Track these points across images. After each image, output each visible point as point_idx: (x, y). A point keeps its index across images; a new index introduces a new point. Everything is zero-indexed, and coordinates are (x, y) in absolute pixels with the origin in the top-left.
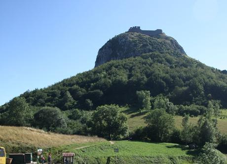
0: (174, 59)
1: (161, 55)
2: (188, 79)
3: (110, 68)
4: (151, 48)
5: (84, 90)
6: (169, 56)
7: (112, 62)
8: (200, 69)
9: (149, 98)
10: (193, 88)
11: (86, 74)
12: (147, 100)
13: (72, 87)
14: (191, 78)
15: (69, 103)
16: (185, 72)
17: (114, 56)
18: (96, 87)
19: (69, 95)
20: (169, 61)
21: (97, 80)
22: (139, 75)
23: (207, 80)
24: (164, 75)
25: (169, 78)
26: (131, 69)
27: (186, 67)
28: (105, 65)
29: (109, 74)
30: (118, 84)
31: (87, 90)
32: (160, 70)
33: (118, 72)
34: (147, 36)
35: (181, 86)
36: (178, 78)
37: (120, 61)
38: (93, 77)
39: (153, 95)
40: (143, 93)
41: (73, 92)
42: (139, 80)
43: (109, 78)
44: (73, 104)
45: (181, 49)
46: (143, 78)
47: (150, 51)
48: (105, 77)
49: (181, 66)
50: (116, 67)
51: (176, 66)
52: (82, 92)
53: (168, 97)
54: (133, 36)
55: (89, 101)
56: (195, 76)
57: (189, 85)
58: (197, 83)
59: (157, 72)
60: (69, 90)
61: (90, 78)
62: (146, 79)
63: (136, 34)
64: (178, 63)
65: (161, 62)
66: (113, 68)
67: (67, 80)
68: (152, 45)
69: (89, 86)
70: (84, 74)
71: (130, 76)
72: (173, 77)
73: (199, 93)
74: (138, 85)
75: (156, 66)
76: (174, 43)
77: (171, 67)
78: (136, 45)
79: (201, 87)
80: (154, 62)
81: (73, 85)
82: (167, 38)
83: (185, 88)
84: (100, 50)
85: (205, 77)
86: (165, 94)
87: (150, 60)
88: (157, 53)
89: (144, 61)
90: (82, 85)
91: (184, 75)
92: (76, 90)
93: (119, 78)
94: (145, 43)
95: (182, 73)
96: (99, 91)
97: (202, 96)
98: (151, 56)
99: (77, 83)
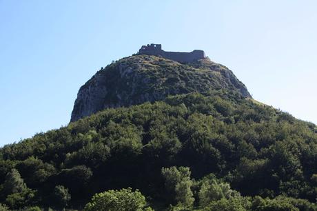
0: (232, 106)
1: (205, 98)
2: (265, 143)
3: (105, 121)
4: (183, 85)
5: (50, 166)
6: (220, 101)
7: (107, 112)
8: (286, 126)
9: (189, 183)
10: (278, 161)
11: (56, 136)
12: (185, 187)
13: (24, 162)
14: (272, 143)
15: (16, 196)
16: (258, 130)
17: (111, 101)
18: (76, 161)
19: (17, 176)
20: (221, 110)
21: (78, 146)
22: (164, 134)
23: (305, 147)
24: (216, 136)
25: (227, 140)
26: (147, 126)
27: (257, 120)
28: (94, 117)
29: (104, 135)
30: (123, 153)
31: (58, 167)
32: (206, 126)
33: (122, 130)
34: (176, 63)
35: (252, 157)
36: (244, 142)
37: (124, 109)
38: (70, 139)
39: (196, 176)
40: (175, 171)
41: (26, 172)
42: (166, 147)
43: (105, 143)
44: (26, 196)
45: (241, 87)
46: (173, 143)
47: (182, 91)
48: (95, 140)
49: (248, 118)
50: (118, 121)
51: (237, 120)
52: (47, 170)
53: (227, 181)
54: (147, 63)
55: (62, 190)
56: (281, 138)
57: (268, 155)
58: (286, 152)
59: (201, 131)
60: (18, 167)
61: (63, 141)
62: (179, 144)
63: (154, 58)
64: (241, 113)
65: (206, 112)
66: (112, 123)
67: (12, 146)
68: (186, 80)
69: (62, 158)
70: (49, 134)
71: (146, 139)
72: (234, 140)
73: (291, 172)
74: (163, 156)
75: (197, 120)
76: (227, 75)
77: (228, 122)
78: (154, 80)
79: (294, 160)
80: (193, 112)
81: (27, 156)
82: (214, 67)
83: (261, 162)
84: (82, 88)
85: (300, 140)
86: (221, 175)
87: (183, 109)
88: (196, 95)
89: (172, 109)
90: (47, 156)
91: (257, 136)
92: (33, 167)
93: (124, 141)
94: (173, 76)
95: (252, 132)
96: (83, 168)
97: (298, 177)
98: (185, 100)
99: (36, 153)
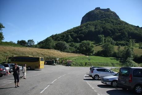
0: (115, 21)
1: (109, 19)
2: (121, 30)
3: (87, 25)
4: (105, 17)
5: (76, 34)
6: (112, 20)
7: (88, 22)
8: (126, 26)
9: (104, 38)
10: (123, 34)
11: (77, 28)
12: (102, 39)
13: (71, 33)
14: (122, 30)
15: (70, 40)
16: (120, 27)
17: (89, 20)
18: (81, 33)
19: (70, 36)
20: (112, 22)
21: (81, 30)
22: (99, 28)
23: (129, 30)
24: (110, 28)
25: (112, 29)
26: (96, 26)
27: (120, 24)
28: (85, 24)
29: (87, 28)
30: (90, 32)
31: (77, 35)
32: (109, 26)
33: (90, 27)
34: (103, 11)
35: (117, 33)
36: (116, 30)
37: (91, 22)
38: (80, 29)
39: (105, 37)
40: (101, 36)
41: (71, 35)
42: (99, 30)
43: (87, 29)
44: (72, 40)
45: (118, 17)
46: (101, 29)
47: (104, 18)
48: (85, 29)
49: (118, 24)
50: (90, 25)
51: (115, 24)
52: (75, 35)
53: (112, 38)
54: (97, 11)
55: (78, 39)
56: (124, 29)
57: (121, 32)
58: (125, 32)
59: (107, 27)
60: (70, 34)
61: (78, 29)
62: (102, 30)
63: (98, 10)
64: (116, 23)
65: (109, 23)
66: (88, 25)
67: (69, 30)
68: (105, 15)
69: (78, 33)
70: (76, 27)
71: (95, 29)
72: (114, 29)
73: (125, 36)
74: (99, 32)
75: (107, 24)
76: (115, 14)
77: (113, 25)
78: (98, 15)
79: (126, 33)
80: (106, 22)
81: (72, 32)
82: (112, 12)
83: (119, 34)
84: (83, 17)
85: (128, 29)
86: (111, 36)
87: (104, 22)
88: (107, 19)
89: (102, 22)
90: (75, 32)
91: (119, 28)
92: (73, 34)
93: (91, 29)
94: (102, 14)
95: (118, 27)
96: (82, 35)
97: (127, 37)
98: (104, 20)
99: (73, 32)
